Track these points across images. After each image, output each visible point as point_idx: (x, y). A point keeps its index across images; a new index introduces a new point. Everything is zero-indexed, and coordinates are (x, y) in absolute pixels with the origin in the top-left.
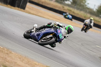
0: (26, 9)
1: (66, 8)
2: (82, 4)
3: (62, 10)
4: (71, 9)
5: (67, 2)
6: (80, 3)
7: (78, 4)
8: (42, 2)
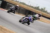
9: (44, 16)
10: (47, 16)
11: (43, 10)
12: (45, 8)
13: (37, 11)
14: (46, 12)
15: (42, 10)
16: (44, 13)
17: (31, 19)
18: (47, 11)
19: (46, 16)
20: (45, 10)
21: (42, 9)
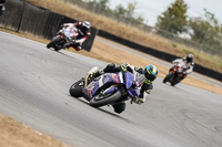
0: (93, 49)
1: (181, 47)
2: (215, 38)
3: (173, 53)
4: (192, 50)
5: (182, 36)
6: (211, 38)
7: (207, 40)
8: (128, 36)
9: (131, 39)
10: (141, 43)
11: (126, 15)
12: (132, 7)
13: (100, 17)
14: (137, 23)
15: (120, 14)
16: (129, 26)
17: (134, 86)
18: (141, 19)
19: (137, 42)
20: (136, 15)
21: (121, 10)
